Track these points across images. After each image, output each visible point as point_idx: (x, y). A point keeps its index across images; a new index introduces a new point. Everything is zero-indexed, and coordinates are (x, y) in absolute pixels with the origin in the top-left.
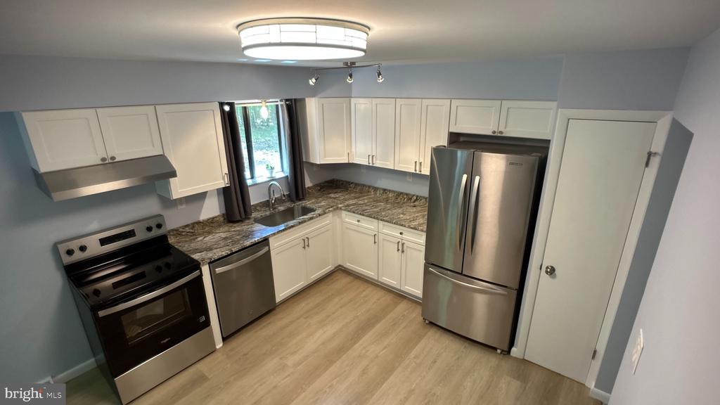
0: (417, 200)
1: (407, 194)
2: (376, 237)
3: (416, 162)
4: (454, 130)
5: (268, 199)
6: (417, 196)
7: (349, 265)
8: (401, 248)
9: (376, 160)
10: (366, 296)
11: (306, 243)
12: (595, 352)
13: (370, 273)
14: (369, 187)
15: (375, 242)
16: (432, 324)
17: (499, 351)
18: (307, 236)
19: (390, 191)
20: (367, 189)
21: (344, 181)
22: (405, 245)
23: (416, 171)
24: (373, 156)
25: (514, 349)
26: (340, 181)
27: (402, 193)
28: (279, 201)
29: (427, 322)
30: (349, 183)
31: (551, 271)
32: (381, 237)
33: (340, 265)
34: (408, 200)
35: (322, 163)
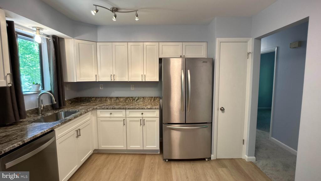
0: (138, 99)
1: (132, 97)
2: (125, 121)
3: (142, 75)
4: (161, 57)
5: (38, 107)
6: (138, 97)
7: (103, 147)
8: (143, 122)
9: (116, 77)
10: (123, 162)
11: (78, 133)
12: (243, 140)
13: (121, 147)
14: (106, 98)
15: (124, 124)
16: (171, 160)
17: (207, 160)
18: (79, 128)
19: (121, 97)
20: (105, 99)
21: (86, 97)
22: (145, 120)
23: (142, 80)
24: (114, 75)
25: (212, 156)
26: (83, 97)
27: (128, 97)
28: (46, 109)
29: (167, 160)
30: (91, 98)
31: (222, 110)
32: (128, 119)
33: (95, 150)
34: (133, 101)
35: (78, 81)
